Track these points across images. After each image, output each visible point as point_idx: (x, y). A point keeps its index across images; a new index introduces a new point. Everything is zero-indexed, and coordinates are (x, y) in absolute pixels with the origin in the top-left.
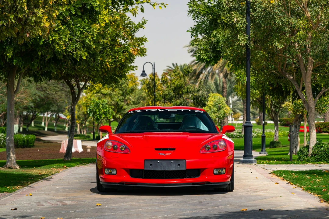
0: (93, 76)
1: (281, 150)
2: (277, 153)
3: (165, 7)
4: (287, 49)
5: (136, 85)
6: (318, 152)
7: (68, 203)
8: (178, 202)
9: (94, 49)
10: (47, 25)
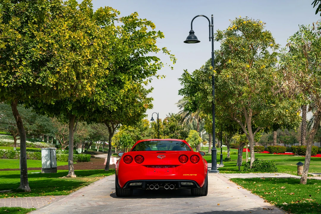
0: (122, 121)
1: (231, 163)
2: (229, 165)
3: (165, 77)
4: (236, 104)
5: (148, 125)
6: (256, 165)
7: (101, 203)
8: (172, 203)
9: (121, 104)
10: (90, 89)
